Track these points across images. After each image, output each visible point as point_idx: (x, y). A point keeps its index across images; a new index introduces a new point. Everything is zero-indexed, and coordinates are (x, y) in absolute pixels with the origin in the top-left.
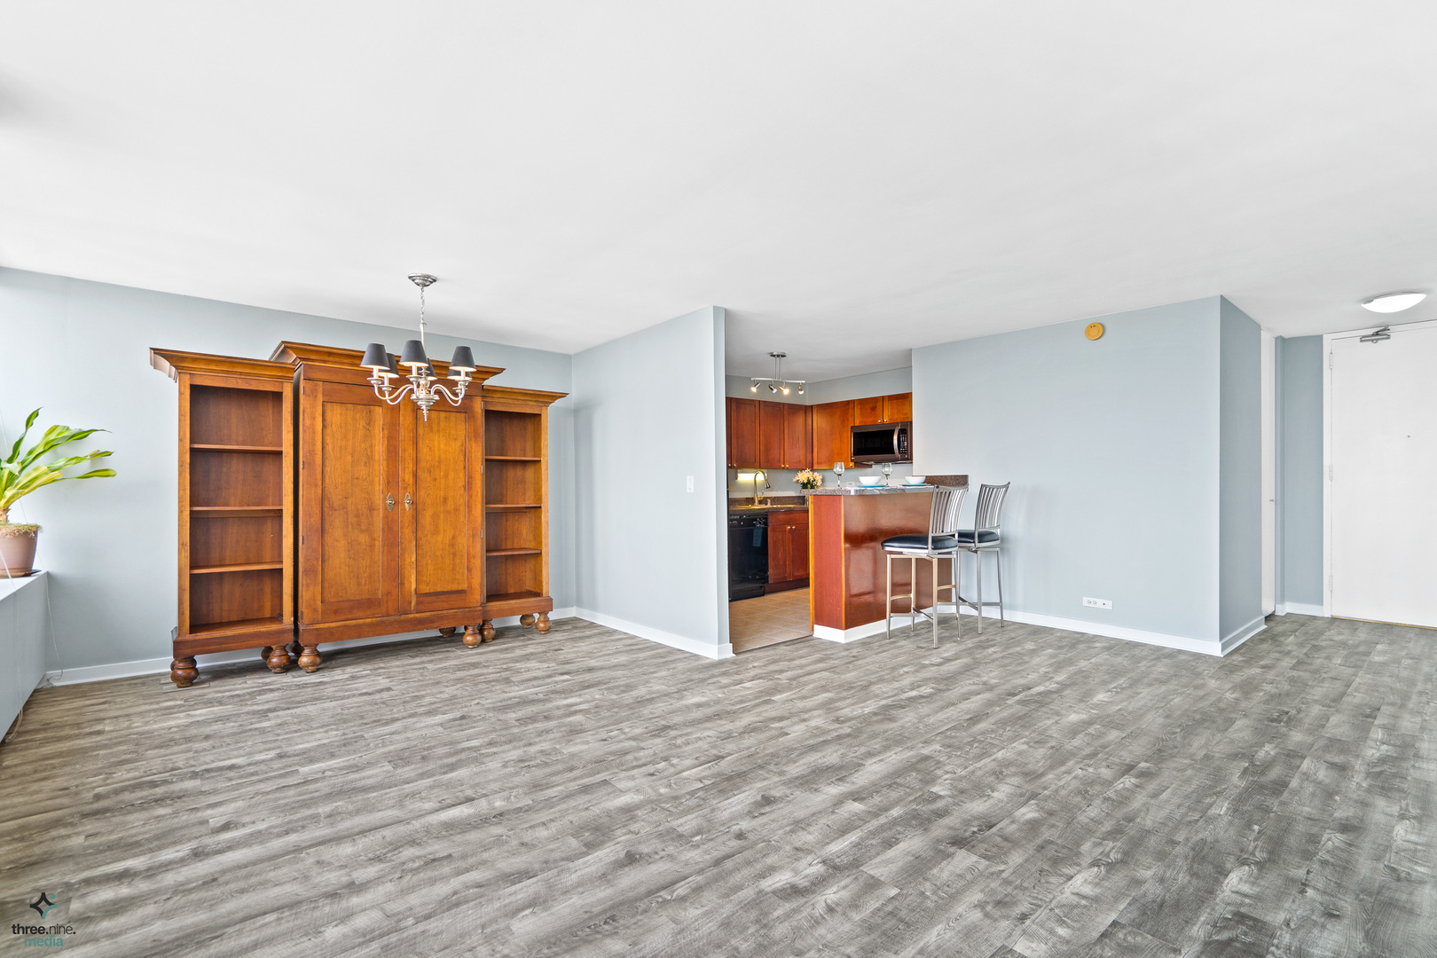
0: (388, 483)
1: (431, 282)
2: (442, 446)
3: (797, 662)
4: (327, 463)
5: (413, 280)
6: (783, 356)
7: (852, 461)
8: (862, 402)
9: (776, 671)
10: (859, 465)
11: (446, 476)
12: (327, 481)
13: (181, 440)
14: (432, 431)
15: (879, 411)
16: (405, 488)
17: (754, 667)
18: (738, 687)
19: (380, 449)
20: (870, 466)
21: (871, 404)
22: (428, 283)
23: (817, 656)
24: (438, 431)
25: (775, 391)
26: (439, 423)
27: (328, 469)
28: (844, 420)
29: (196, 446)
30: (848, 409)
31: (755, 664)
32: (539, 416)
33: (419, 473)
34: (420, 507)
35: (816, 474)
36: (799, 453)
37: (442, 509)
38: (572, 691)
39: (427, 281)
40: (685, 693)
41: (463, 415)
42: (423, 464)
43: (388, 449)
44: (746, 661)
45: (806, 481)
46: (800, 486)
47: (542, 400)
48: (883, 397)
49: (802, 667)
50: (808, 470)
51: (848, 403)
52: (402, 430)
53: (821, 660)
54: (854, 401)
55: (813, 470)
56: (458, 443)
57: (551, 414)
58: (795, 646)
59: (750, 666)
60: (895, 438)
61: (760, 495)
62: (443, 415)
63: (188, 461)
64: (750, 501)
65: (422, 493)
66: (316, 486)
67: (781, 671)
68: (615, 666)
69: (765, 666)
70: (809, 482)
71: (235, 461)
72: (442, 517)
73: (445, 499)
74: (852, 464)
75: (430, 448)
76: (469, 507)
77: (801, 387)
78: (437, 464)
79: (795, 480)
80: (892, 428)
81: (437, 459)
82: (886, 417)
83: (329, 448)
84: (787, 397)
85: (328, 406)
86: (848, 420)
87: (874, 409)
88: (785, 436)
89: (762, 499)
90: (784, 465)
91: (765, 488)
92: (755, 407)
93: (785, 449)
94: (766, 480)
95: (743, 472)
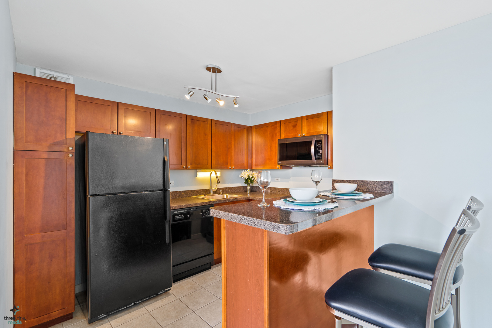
6: (218, 71)
7: (278, 164)
8: (286, 122)
10: (283, 167)
15: (299, 127)
20: (291, 168)
21: (294, 123)
25: (209, 100)
28: (273, 137)
30: (276, 127)
35: (254, 172)
36: (243, 158)
45: (247, 178)
46: (244, 181)
48: (302, 117)
50: (248, 170)
51: (276, 123)
54: (280, 121)
55: (252, 170)
60: (313, 147)
61: (215, 187)
64: (207, 192)
70: (249, 178)
74: (278, 167)
77: (236, 101)
79: (240, 176)
80: (311, 140)
82: (304, 132)
86: (276, 135)
87: (295, 126)
88: (232, 146)
89: (216, 190)
90: (231, 166)
91: (218, 183)
92: (208, 124)
93: (232, 155)
94: (217, 177)
95: (201, 172)
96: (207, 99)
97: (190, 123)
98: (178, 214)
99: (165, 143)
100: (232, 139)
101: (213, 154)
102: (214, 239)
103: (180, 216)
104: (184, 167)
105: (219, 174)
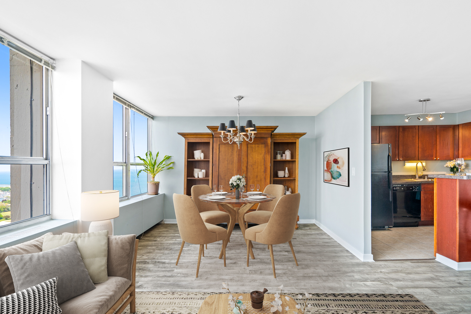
0: (238, 171)
1: (242, 98)
2: (256, 157)
3: (412, 276)
4: (220, 164)
5: (236, 99)
6: (428, 100)
9: (393, 279)
11: (257, 168)
12: (220, 170)
13: (185, 158)
14: (253, 152)
16: (243, 172)
17: (381, 272)
18: (362, 283)
19: (236, 159)
22: (240, 99)
23: (430, 275)
24: (255, 151)
25: (421, 120)
26: (255, 148)
27: (220, 166)
29: (189, 160)
31: (383, 270)
32: (295, 143)
33: (248, 167)
34: (248, 179)
36: (449, 152)
37: (256, 179)
38: (282, 262)
39: (240, 98)
40: (330, 278)
41: (264, 145)
42: (249, 164)
43: (238, 159)
44: (379, 267)
47: (296, 136)
49: (413, 280)
50: (454, 160)
52: (243, 152)
53: (431, 279)
56: (262, 155)
57: (300, 142)
58: (417, 264)
59: (379, 271)
61: (420, 174)
62: (257, 145)
63: (187, 164)
64: (414, 177)
65: (249, 174)
66: (217, 171)
67: (397, 280)
68: (310, 253)
69: (388, 273)
70: (455, 167)
71: (202, 164)
72: (256, 182)
73: (257, 176)
75: (252, 158)
76: (265, 179)
77: (442, 115)
78: (254, 163)
79: (445, 166)
81: (254, 161)
83: (221, 159)
84: (430, 122)
85: (221, 145)
88: (437, 143)
89: (421, 176)
90: (436, 158)
91: (423, 170)
92: (415, 129)
93: (437, 149)
94: (423, 166)
95: (409, 162)
96: (419, 119)
97: (402, 131)
98: (396, 187)
99: (389, 146)
100: (437, 137)
101: (420, 150)
102: (421, 207)
103: (397, 188)
104: (397, 159)
105: (424, 164)
